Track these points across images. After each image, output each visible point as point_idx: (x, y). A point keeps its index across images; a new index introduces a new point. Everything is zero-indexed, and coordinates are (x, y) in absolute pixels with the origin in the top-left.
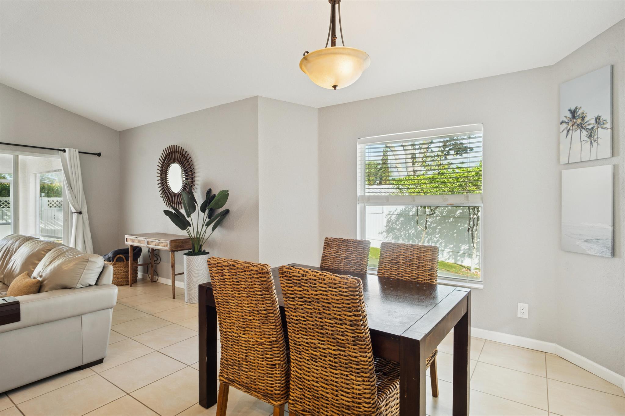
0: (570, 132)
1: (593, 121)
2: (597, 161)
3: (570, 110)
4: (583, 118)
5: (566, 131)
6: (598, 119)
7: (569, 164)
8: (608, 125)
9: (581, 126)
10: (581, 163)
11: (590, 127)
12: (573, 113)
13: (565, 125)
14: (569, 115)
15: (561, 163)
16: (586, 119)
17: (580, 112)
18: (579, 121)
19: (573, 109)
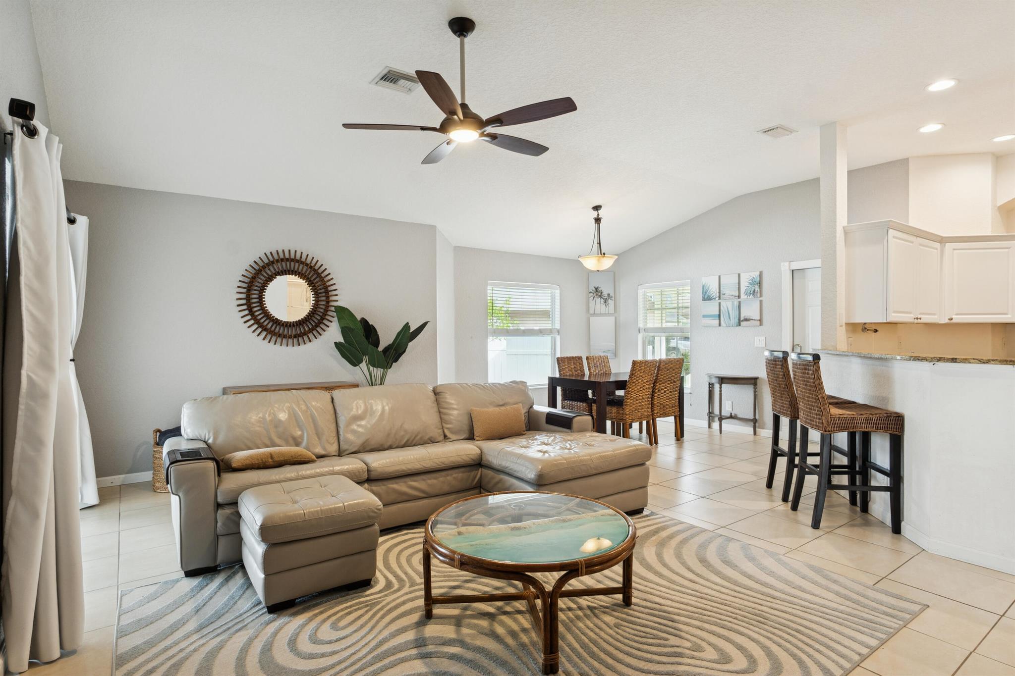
0: (595, 298)
1: (607, 295)
2: (609, 315)
3: (595, 287)
4: (602, 293)
5: (592, 298)
6: (609, 295)
7: (594, 314)
8: (613, 299)
9: (601, 296)
10: (601, 315)
11: (605, 298)
12: (597, 289)
13: (592, 294)
14: (594, 290)
15: (590, 313)
16: (603, 294)
17: (600, 289)
18: (600, 294)
19: (596, 287)
